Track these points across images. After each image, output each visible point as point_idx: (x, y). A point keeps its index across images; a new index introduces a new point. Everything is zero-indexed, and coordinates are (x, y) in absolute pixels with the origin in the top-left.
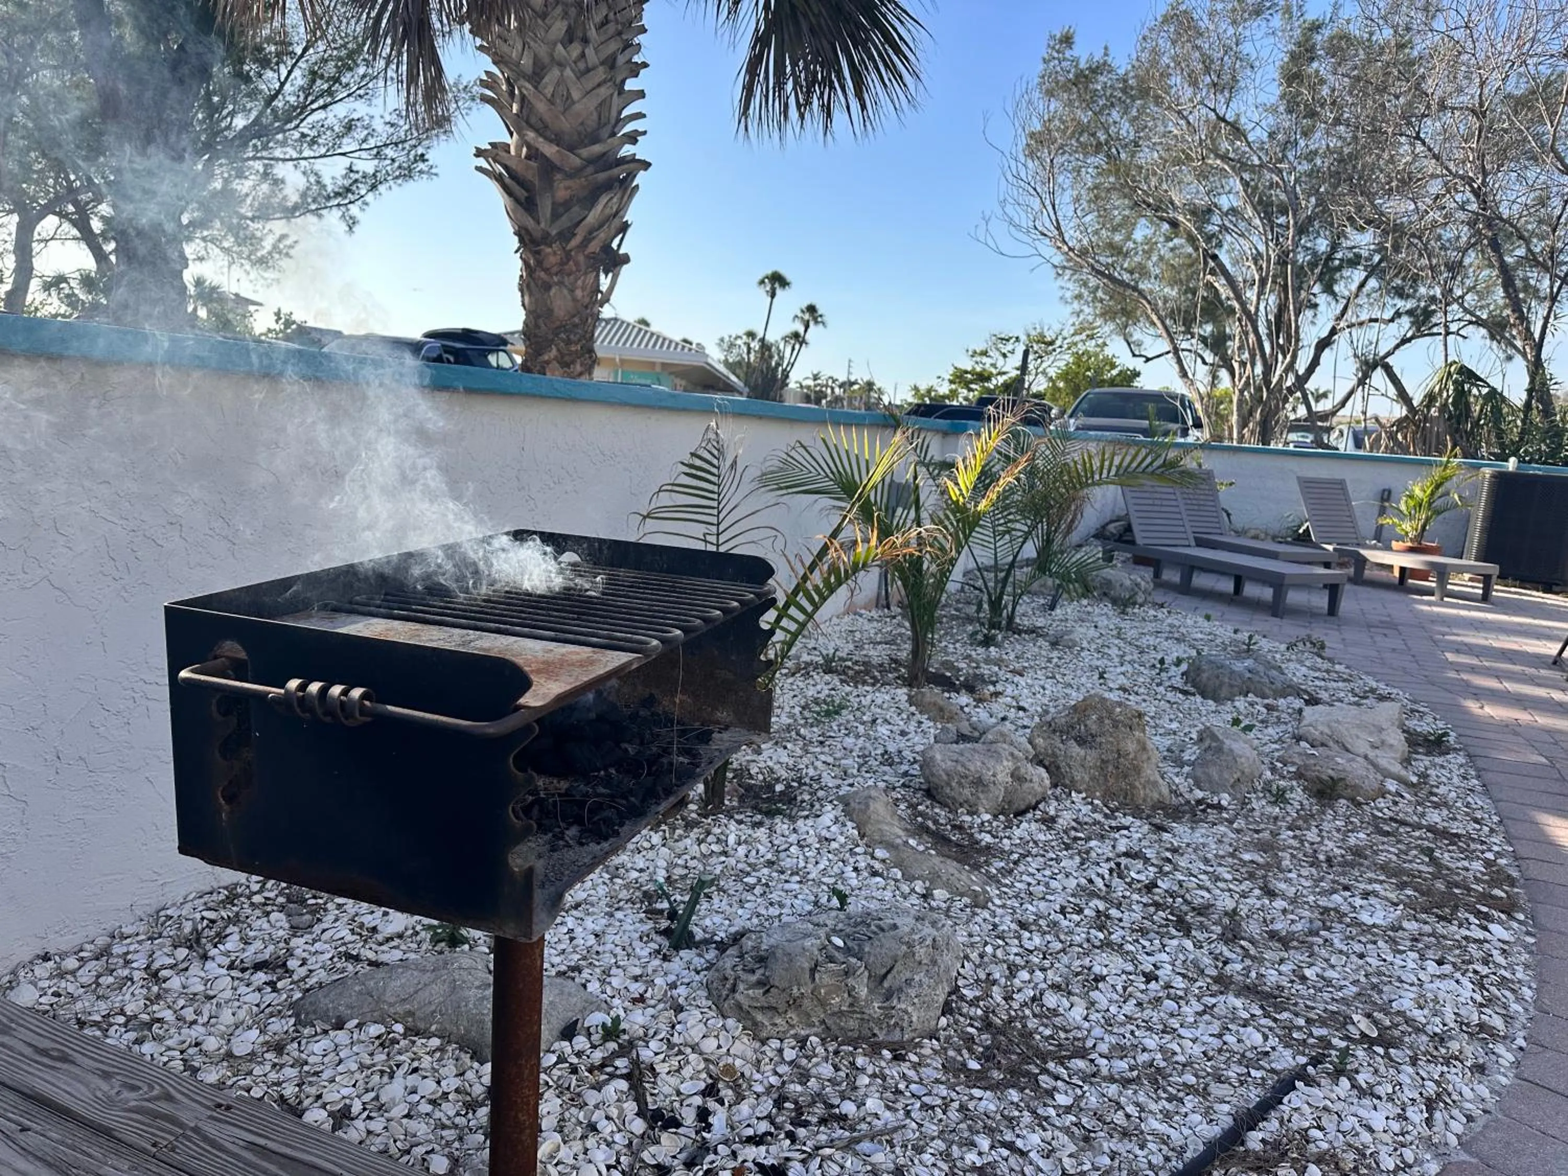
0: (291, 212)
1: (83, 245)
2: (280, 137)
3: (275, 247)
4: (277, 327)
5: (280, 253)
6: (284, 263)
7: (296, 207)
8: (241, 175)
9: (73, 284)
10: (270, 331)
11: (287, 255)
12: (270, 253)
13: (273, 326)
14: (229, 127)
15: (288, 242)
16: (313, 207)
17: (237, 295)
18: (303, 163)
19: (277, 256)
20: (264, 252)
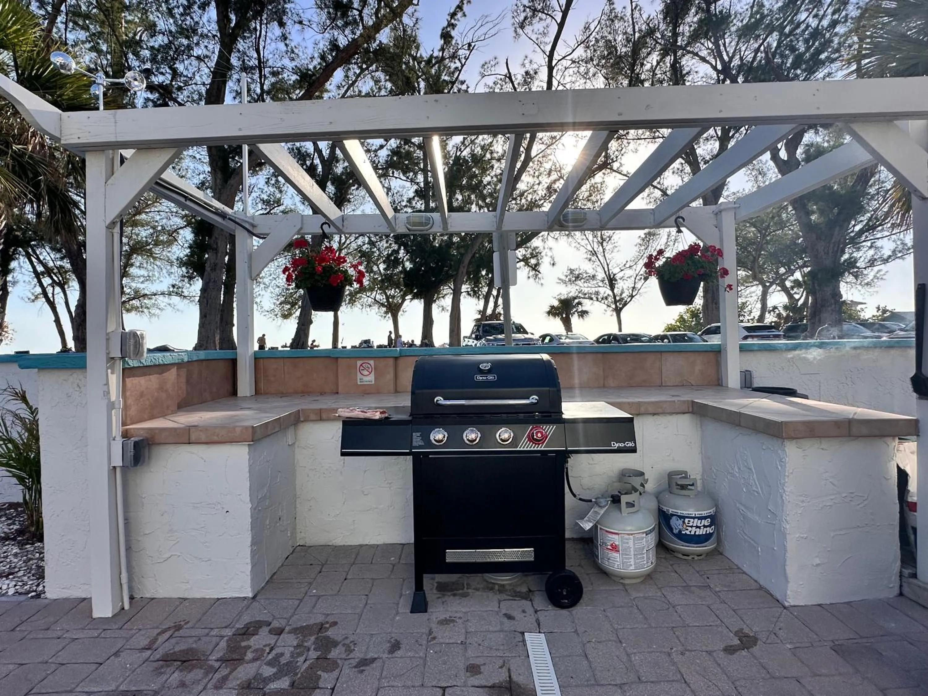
0: (886, 261)
1: (782, 293)
2: (880, 228)
3: (875, 276)
4: (878, 314)
5: (878, 278)
6: (880, 283)
7: (890, 257)
8: (858, 249)
9: (780, 309)
10: (874, 316)
11: (882, 279)
12: (872, 280)
13: (875, 313)
14: (853, 231)
15: (882, 273)
16: (900, 255)
17: (852, 301)
18: (893, 237)
19: (876, 280)
20: (869, 280)
